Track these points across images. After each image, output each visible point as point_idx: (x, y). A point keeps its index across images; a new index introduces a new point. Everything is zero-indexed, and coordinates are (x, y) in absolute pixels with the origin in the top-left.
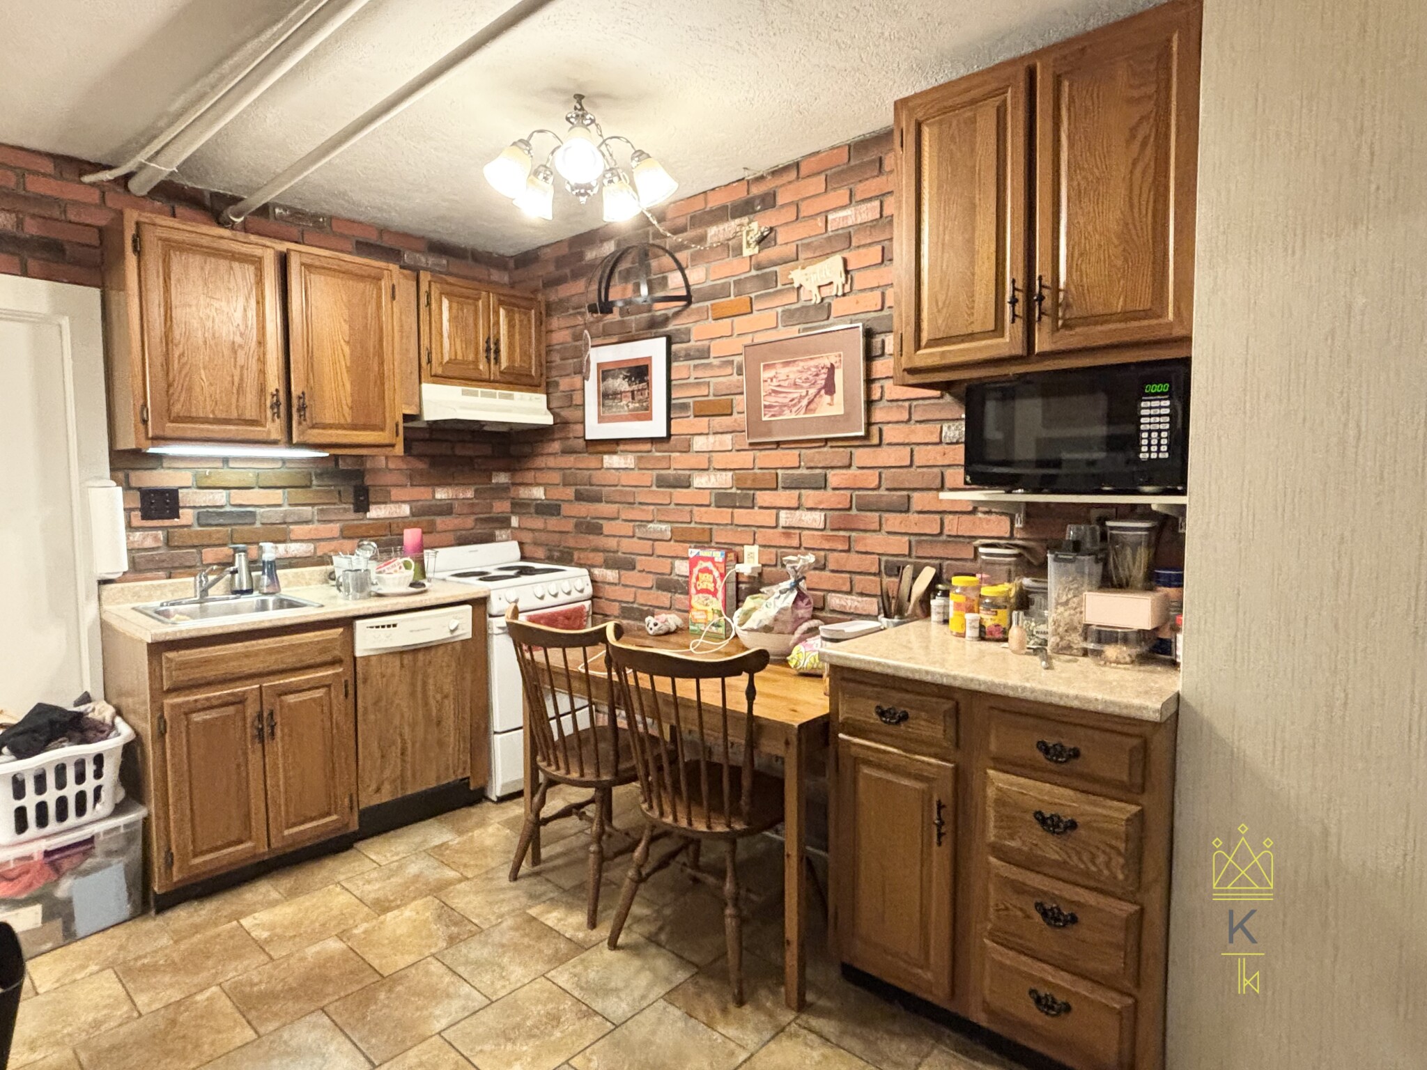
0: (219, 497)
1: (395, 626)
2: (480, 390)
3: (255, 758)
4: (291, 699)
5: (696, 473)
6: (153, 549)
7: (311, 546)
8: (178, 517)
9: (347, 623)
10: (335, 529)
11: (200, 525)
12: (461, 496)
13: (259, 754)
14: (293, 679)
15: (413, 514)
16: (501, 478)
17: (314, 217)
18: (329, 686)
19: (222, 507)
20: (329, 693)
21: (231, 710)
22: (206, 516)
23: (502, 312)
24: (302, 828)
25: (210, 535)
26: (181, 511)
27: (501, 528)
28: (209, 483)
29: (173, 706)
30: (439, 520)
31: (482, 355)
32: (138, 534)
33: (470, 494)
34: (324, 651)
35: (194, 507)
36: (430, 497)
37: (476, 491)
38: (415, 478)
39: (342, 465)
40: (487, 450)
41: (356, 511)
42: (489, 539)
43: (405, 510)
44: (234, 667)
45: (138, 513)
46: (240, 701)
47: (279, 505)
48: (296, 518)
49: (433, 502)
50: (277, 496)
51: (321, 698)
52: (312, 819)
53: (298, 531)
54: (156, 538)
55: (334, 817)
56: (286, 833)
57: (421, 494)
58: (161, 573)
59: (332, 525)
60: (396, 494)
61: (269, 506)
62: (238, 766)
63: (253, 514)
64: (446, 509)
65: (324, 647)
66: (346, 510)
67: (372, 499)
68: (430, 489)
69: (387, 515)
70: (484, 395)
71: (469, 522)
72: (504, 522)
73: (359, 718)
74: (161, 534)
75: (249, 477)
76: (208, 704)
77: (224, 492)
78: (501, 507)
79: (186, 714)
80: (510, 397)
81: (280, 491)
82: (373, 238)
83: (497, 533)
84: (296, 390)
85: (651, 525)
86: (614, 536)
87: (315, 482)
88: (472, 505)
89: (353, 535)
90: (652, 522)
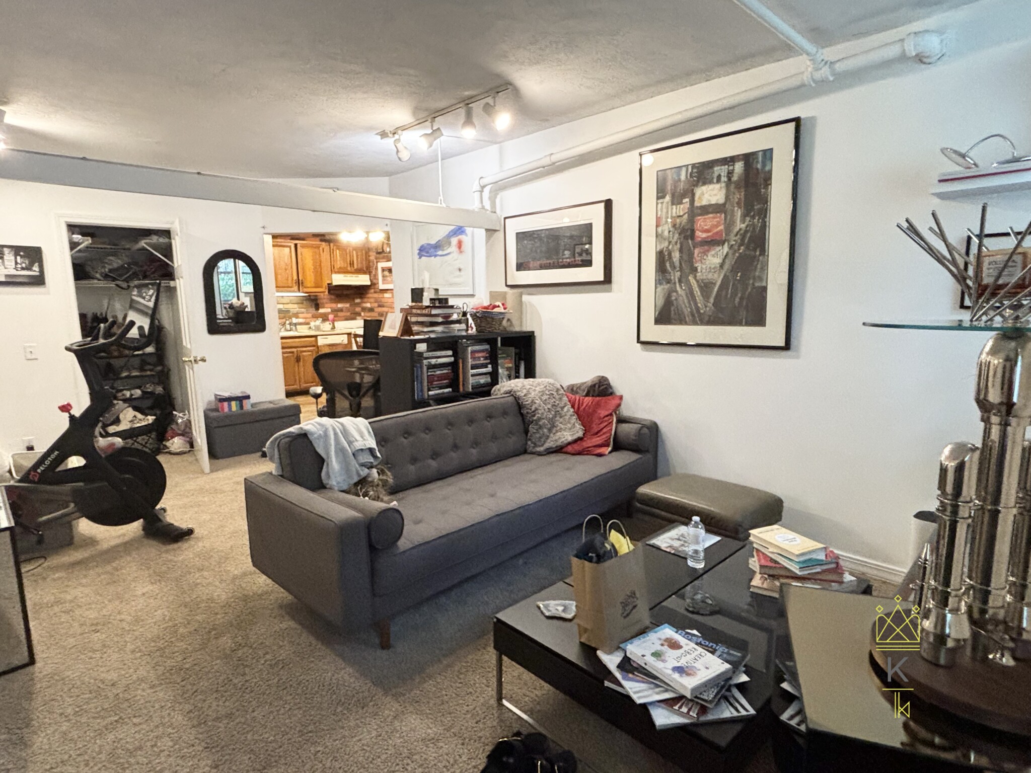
1: (327, 338)
2: (349, 275)
4: (304, 354)
9: (316, 336)
10: (311, 315)
12: (346, 306)
13: (297, 365)
14: (304, 349)
16: (358, 301)
18: (312, 351)
20: (313, 353)
23: (354, 252)
24: (307, 384)
31: (349, 265)
33: (348, 305)
36: (336, 306)
37: (350, 304)
38: (332, 301)
39: (311, 298)
41: (316, 310)
43: (329, 310)
46: (293, 352)
47: (296, 309)
48: (300, 312)
49: (337, 308)
51: (310, 354)
52: (310, 383)
53: (300, 315)
56: (304, 385)
57: (334, 305)
59: (309, 313)
60: (326, 305)
61: (293, 309)
63: (290, 311)
64: (341, 310)
65: (311, 341)
66: (313, 310)
67: (319, 307)
68: (336, 304)
69: (324, 311)
70: (350, 277)
71: (348, 314)
72: (359, 315)
78: (358, 309)
81: (296, 305)
84: (300, 278)
87: (305, 303)
88: (349, 309)
89: (315, 317)
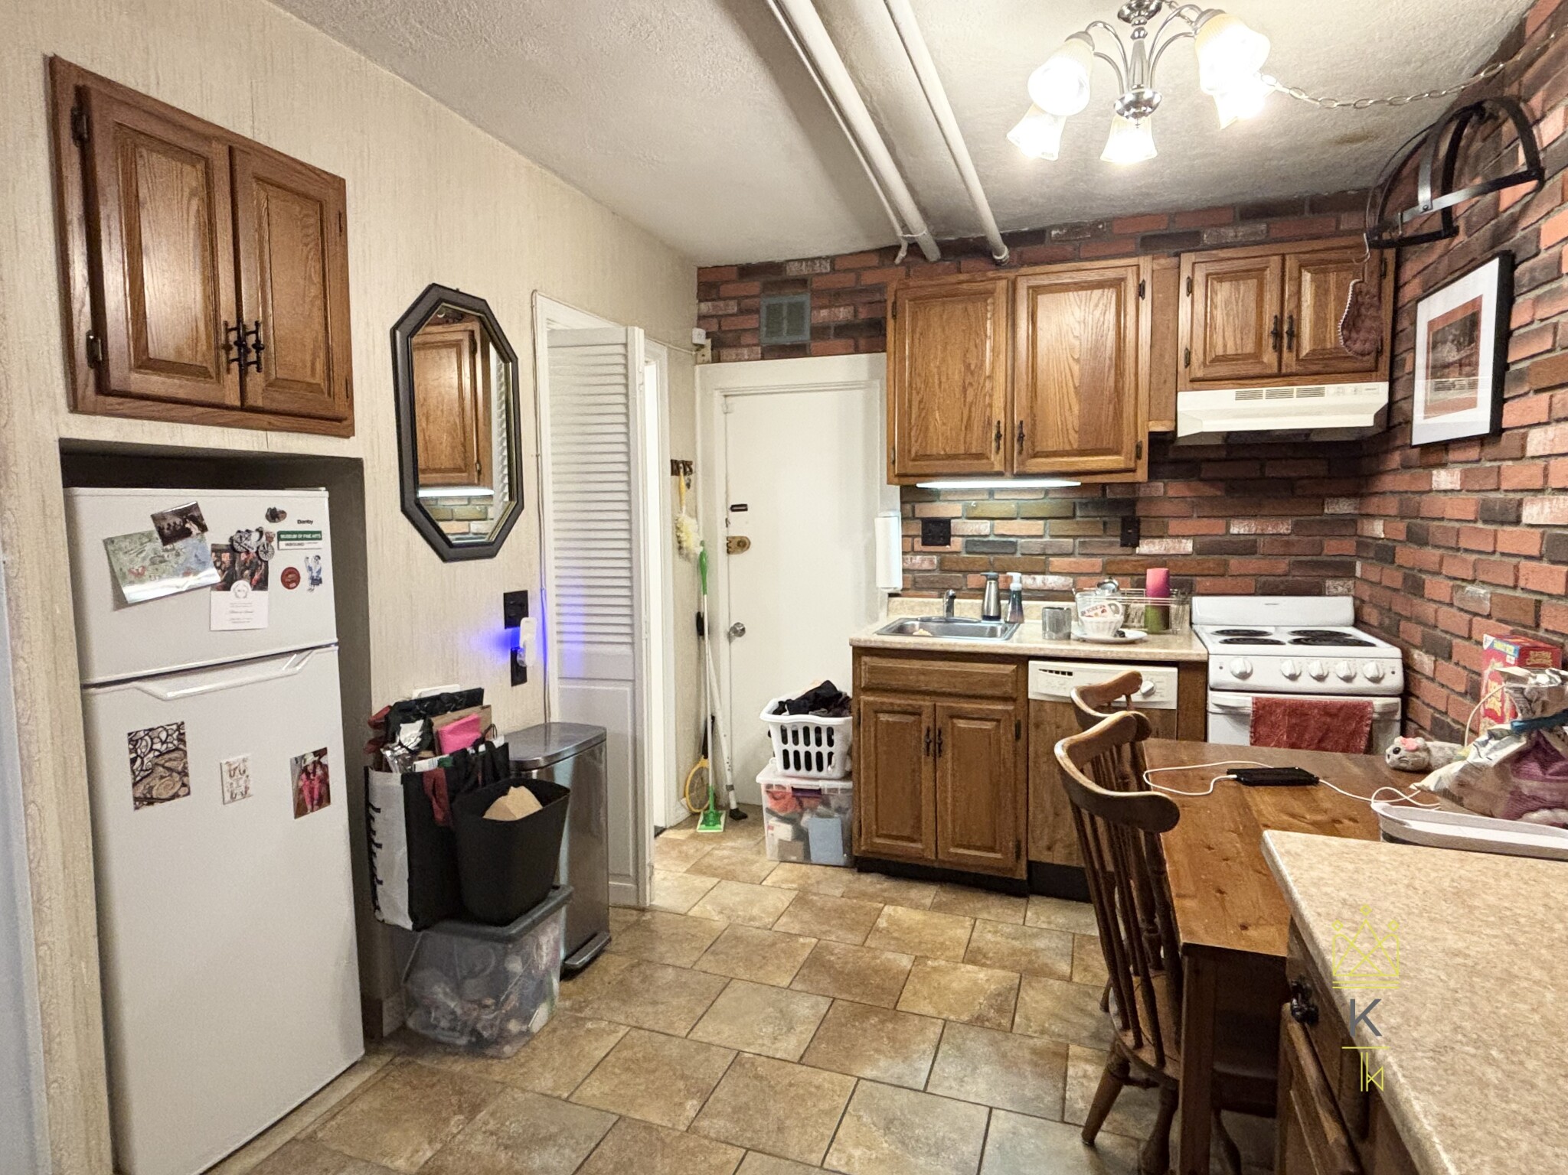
0: (984, 527)
1: (1070, 674)
2: (1264, 390)
3: (927, 770)
4: (961, 724)
5: (1528, 498)
6: (929, 571)
7: (1070, 580)
8: (949, 544)
9: (1021, 661)
10: (1098, 562)
11: (968, 553)
12: (1270, 530)
13: (931, 765)
14: (966, 705)
15: (1198, 551)
16: (1343, 507)
17: (1093, 227)
18: (998, 721)
19: (986, 536)
20: (998, 727)
21: (912, 718)
22: (974, 544)
23: (1307, 277)
24: (966, 852)
25: (974, 561)
26: (952, 539)
27: (1335, 577)
28: (976, 514)
29: (867, 703)
30: (1234, 562)
31: (1268, 342)
32: (918, 557)
33: (1284, 528)
34: (994, 684)
35: (963, 536)
36: (1223, 531)
37: (1296, 525)
38: (1204, 509)
39: (1109, 495)
40: (1321, 469)
41: (1123, 545)
42: (1317, 590)
43: (1187, 546)
44: (912, 681)
45: (920, 539)
46: (916, 713)
47: (1041, 537)
48: (1056, 551)
49: (1227, 538)
50: (1037, 527)
51: (989, 730)
52: (978, 848)
53: (1056, 562)
54: (931, 561)
55: (999, 856)
56: (952, 850)
57: (1212, 527)
58: (935, 593)
59: (1094, 560)
60: (1174, 526)
61: (1029, 536)
62: (914, 771)
63: (1014, 544)
64: (1246, 547)
65: (995, 681)
66: (1112, 544)
67: (1142, 533)
68: (1222, 522)
69: (1162, 552)
70: (1270, 396)
71: (1282, 566)
72: (1343, 569)
73: (1031, 764)
74: (935, 559)
75: (1011, 508)
76: (890, 708)
77: (988, 523)
78: (1335, 547)
79: (876, 712)
80: (1319, 393)
81: (1041, 522)
82: (1161, 227)
83: (1329, 583)
84: (1017, 420)
85: (1470, 588)
86: (1435, 601)
87: (1078, 513)
88: (1288, 544)
89: (1118, 572)
90: (1473, 582)
